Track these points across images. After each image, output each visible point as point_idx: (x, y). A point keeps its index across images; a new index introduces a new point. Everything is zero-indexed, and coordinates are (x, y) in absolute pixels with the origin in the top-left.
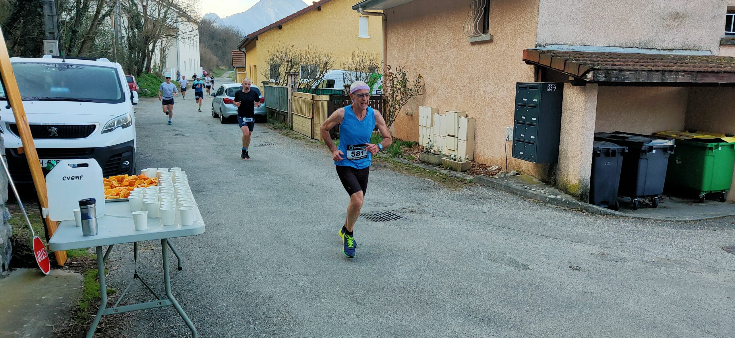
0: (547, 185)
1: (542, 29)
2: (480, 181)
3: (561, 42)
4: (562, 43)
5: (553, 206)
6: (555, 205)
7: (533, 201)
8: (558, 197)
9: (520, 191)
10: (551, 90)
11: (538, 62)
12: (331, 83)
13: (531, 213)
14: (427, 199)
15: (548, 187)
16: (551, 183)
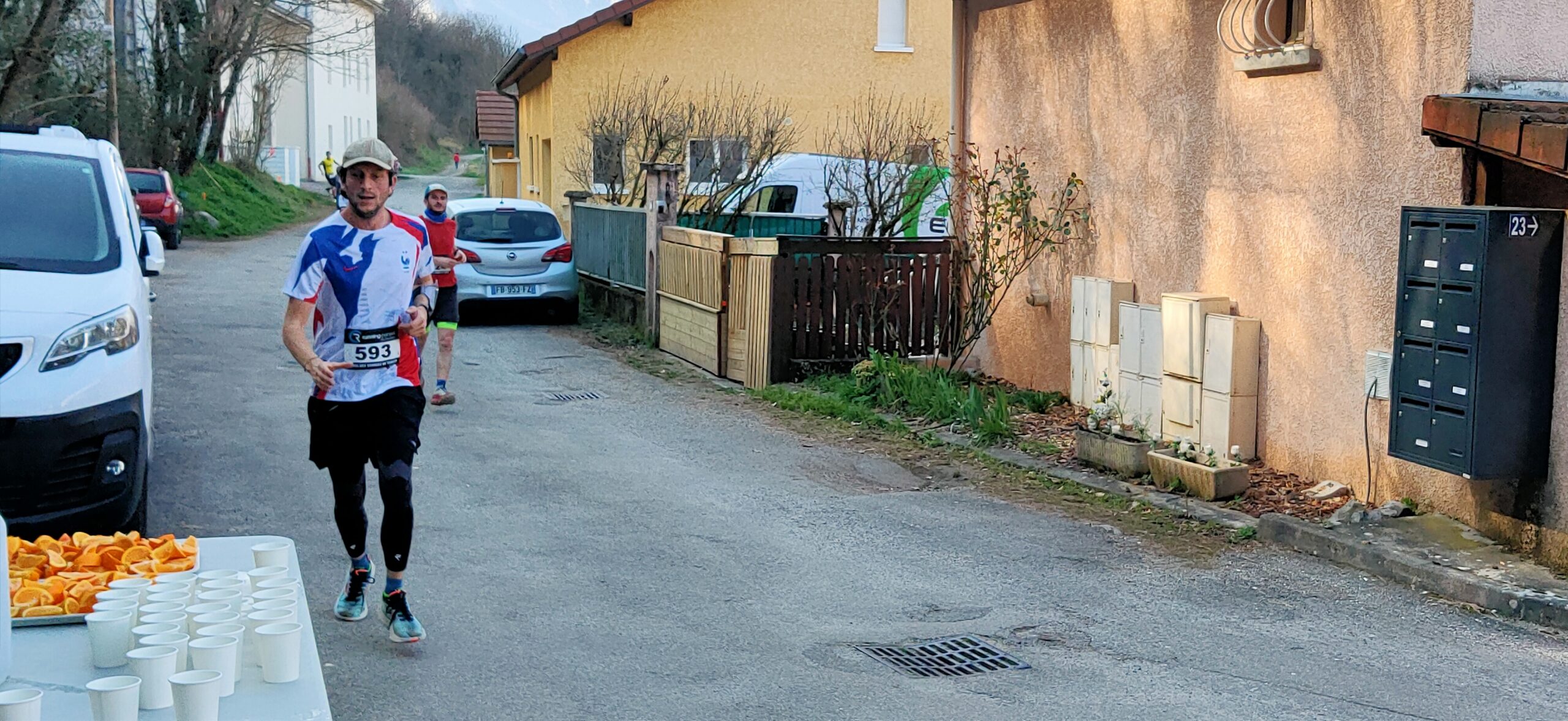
0: (1511, 551)
1: (1489, 32)
2: (1280, 534)
3: (1552, 71)
4: (1555, 76)
5: (1533, 627)
6: (1537, 622)
7: (1464, 607)
8: (1550, 595)
9: (1418, 572)
10: (1522, 233)
11: (1475, 140)
12: (784, 197)
13: (1458, 651)
14: (1099, 595)
15: (1514, 562)
16: (1524, 546)
